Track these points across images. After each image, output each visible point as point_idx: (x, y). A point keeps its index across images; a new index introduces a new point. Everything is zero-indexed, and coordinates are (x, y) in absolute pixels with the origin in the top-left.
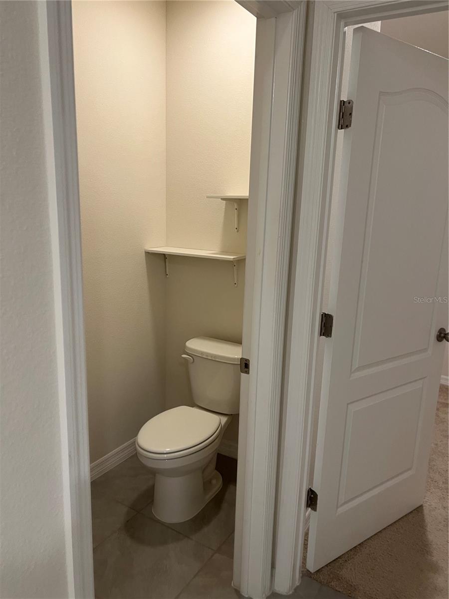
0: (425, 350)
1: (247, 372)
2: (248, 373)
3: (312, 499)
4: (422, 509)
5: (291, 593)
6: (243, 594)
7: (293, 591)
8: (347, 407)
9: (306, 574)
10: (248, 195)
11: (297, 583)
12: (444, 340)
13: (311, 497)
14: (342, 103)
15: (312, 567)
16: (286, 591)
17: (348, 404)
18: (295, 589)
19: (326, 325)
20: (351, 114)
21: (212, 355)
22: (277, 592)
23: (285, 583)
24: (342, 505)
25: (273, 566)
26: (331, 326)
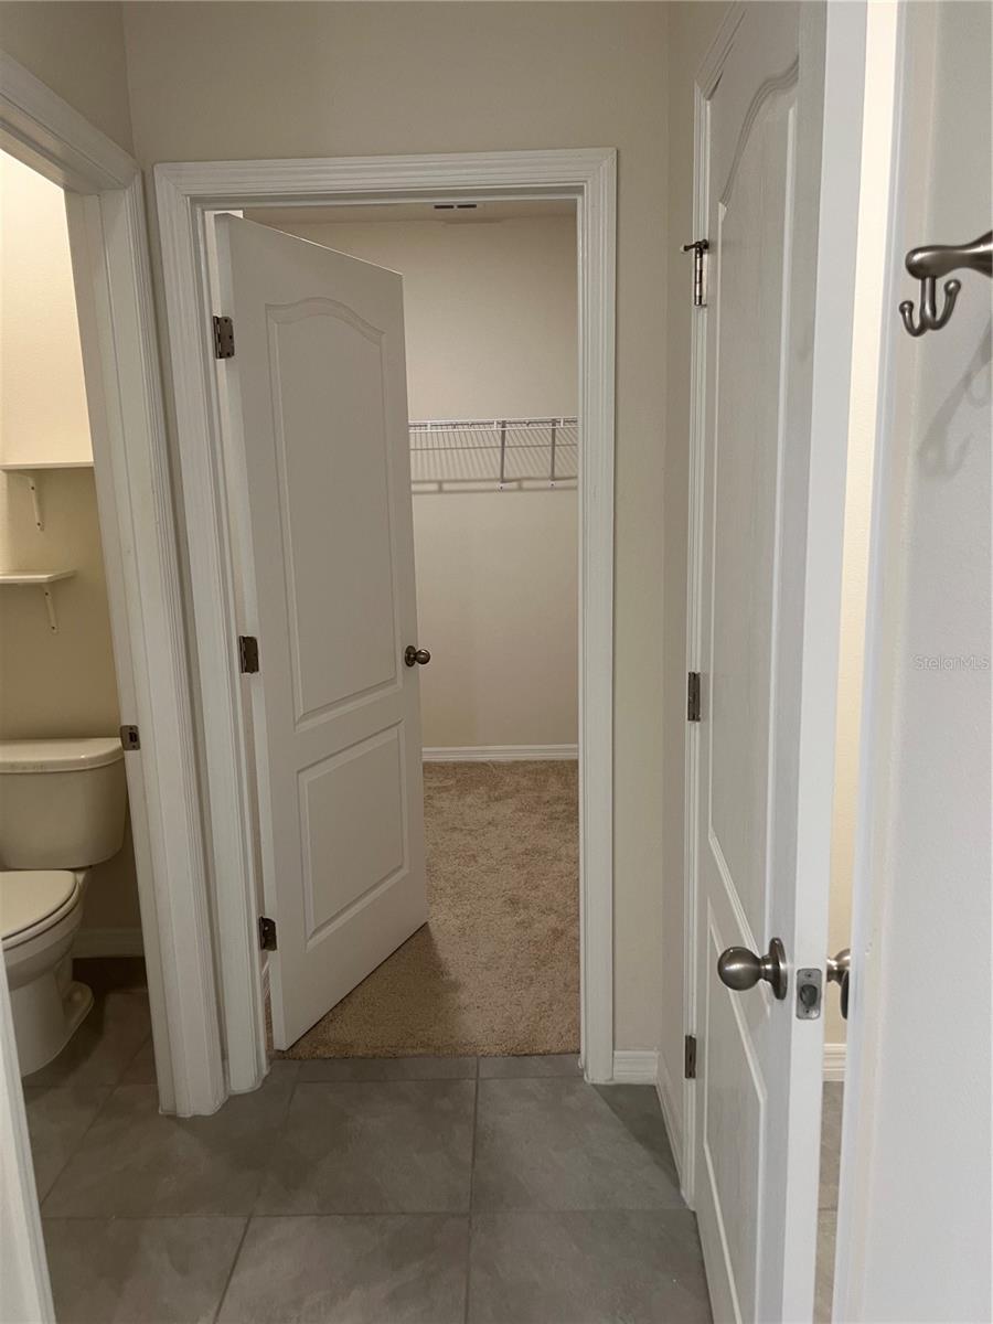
0: (392, 681)
1: (137, 747)
2: (139, 748)
3: (268, 934)
4: (428, 931)
5: (259, 1086)
6: (182, 1116)
7: (260, 1082)
8: (298, 778)
9: (277, 1057)
10: (92, 460)
11: (265, 1072)
12: (416, 663)
13: (264, 931)
14: (217, 321)
15: (282, 1043)
16: (251, 1085)
17: (299, 772)
18: (264, 1081)
19: (249, 655)
20: (231, 337)
21: (35, 765)
22: (237, 1093)
23: (246, 1073)
24: (311, 938)
25: (224, 1056)
26: (256, 655)
